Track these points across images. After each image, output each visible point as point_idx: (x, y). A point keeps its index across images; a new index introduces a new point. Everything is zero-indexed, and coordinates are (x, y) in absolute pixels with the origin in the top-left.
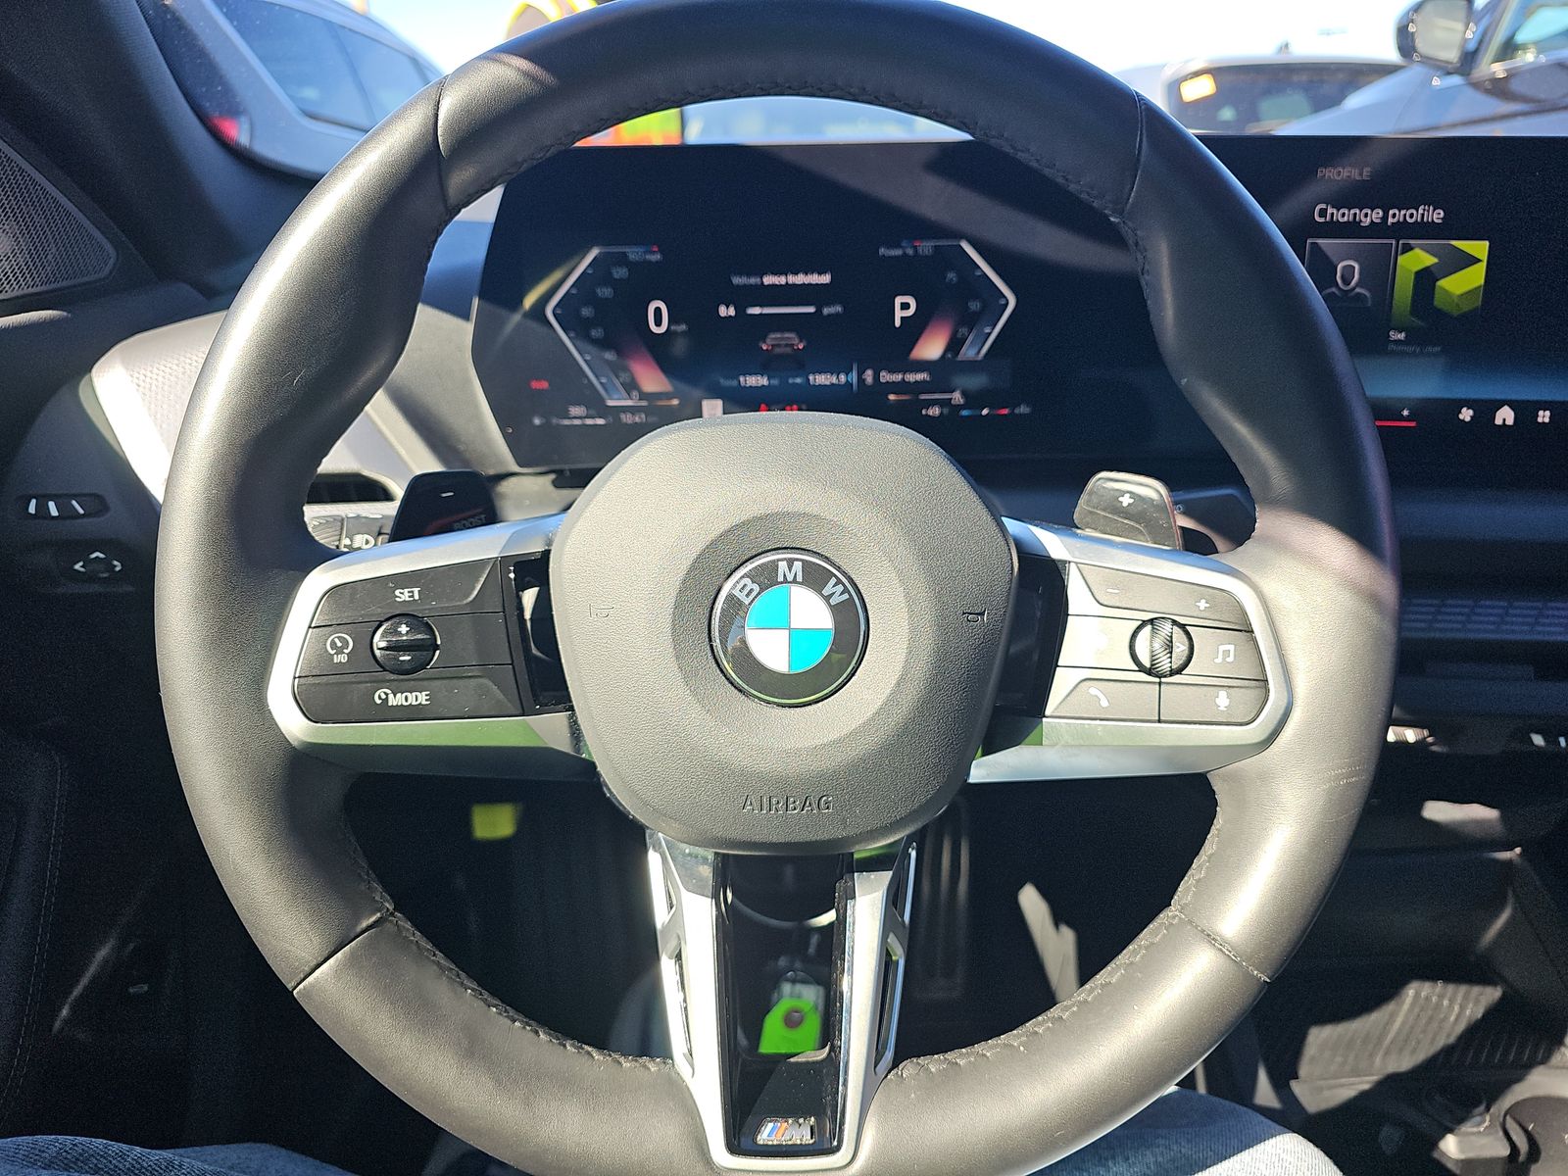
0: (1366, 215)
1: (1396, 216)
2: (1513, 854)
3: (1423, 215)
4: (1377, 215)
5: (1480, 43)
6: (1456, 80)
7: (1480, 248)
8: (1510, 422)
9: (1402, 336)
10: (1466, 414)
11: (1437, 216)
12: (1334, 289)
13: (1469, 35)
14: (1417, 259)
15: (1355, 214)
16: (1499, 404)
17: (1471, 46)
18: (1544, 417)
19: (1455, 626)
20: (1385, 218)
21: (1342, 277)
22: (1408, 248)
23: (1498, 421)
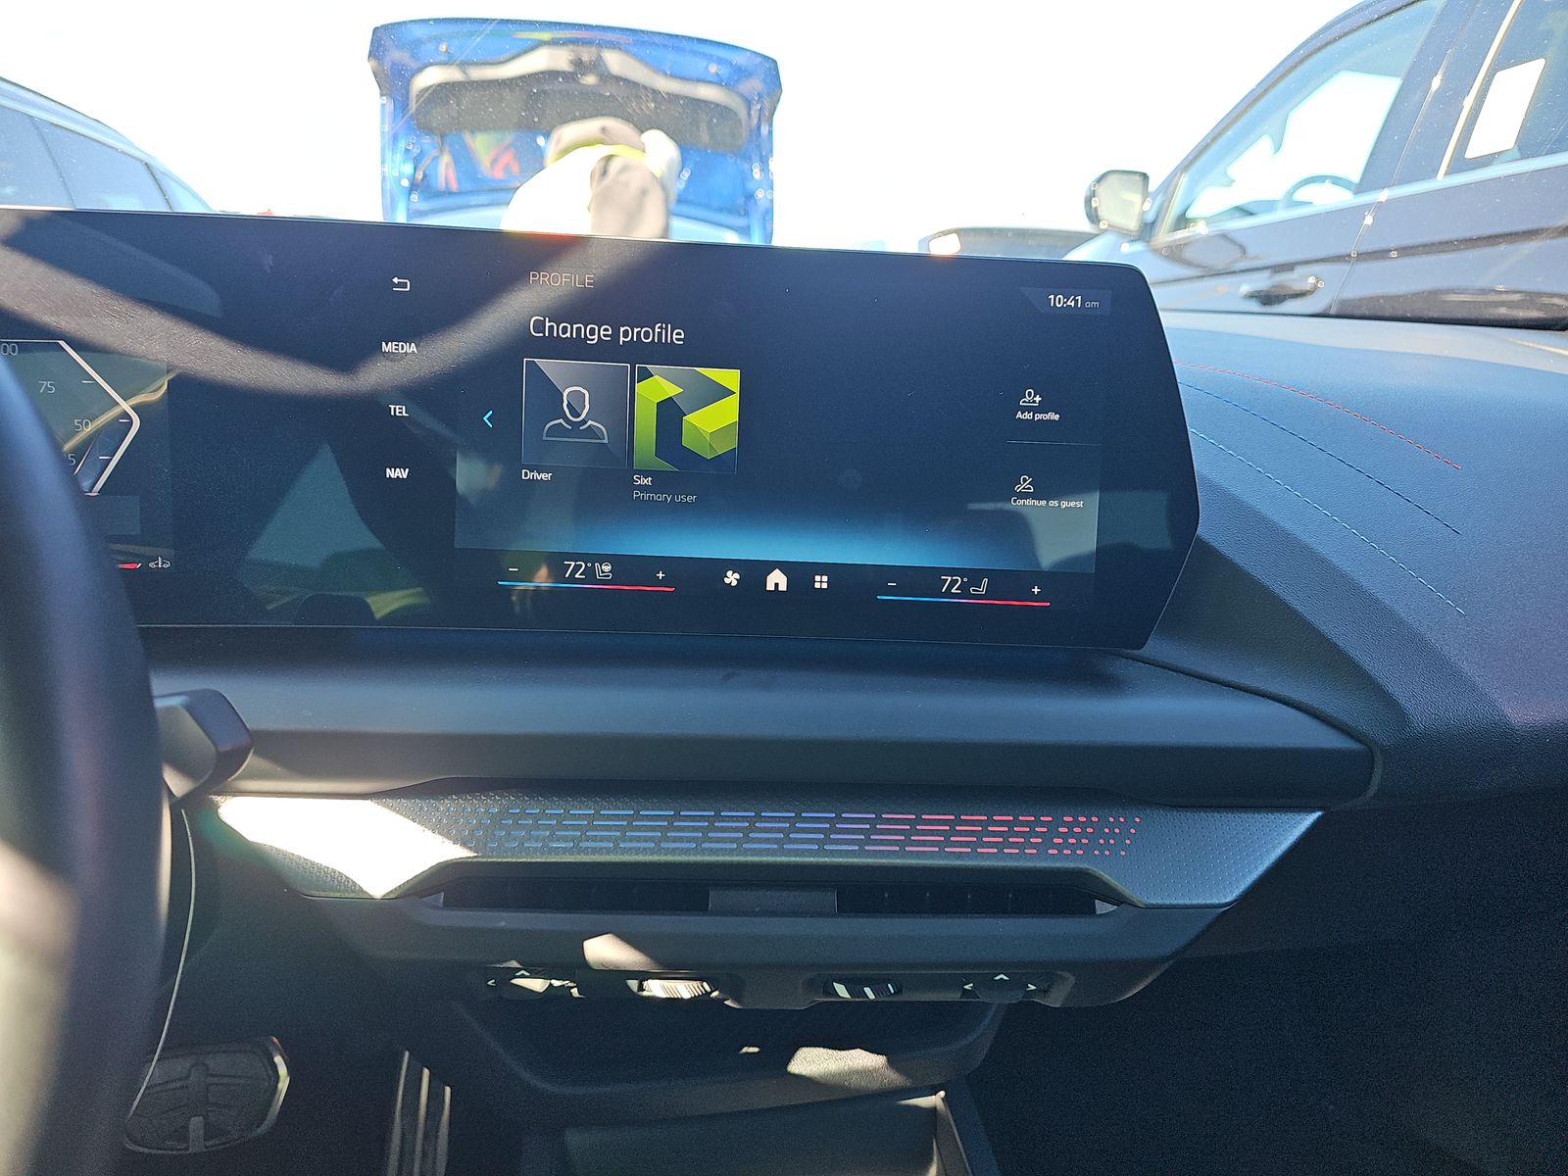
0: (592, 332)
1: (628, 334)
2: (935, 1100)
3: (660, 334)
4: (604, 332)
5: (1157, 217)
6: (1138, 247)
7: (730, 378)
8: (783, 587)
9: (647, 481)
10: (732, 578)
11: (677, 336)
12: (561, 421)
13: (1147, 206)
14: (657, 388)
15: (579, 329)
16: (771, 566)
17: (1150, 218)
18: (821, 582)
19: (728, 846)
20: (615, 335)
21: (569, 405)
22: (646, 375)
23: (770, 587)
